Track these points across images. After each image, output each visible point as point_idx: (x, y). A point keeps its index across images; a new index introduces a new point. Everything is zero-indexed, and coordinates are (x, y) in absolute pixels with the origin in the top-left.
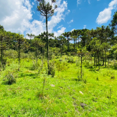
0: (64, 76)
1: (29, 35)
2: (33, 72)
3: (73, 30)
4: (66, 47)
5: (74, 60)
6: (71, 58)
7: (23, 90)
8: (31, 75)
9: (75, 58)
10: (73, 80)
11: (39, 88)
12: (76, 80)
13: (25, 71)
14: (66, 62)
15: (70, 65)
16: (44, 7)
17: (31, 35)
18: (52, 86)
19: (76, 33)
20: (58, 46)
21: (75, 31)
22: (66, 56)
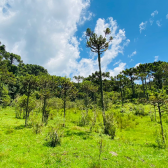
0: (131, 138)
1: (76, 78)
2: (83, 129)
3: (138, 65)
4: (129, 91)
5: (146, 111)
6: (139, 107)
7: (71, 157)
8: (80, 134)
9: (147, 108)
10: (148, 146)
11: (93, 155)
12: (155, 146)
13: (72, 127)
14: (131, 114)
15: (139, 119)
16: (96, 42)
17: (79, 78)
18: (113, 154)
19: (143, 69)
20: (116, 89)
21: (141, 66)
22: (130, 104)
